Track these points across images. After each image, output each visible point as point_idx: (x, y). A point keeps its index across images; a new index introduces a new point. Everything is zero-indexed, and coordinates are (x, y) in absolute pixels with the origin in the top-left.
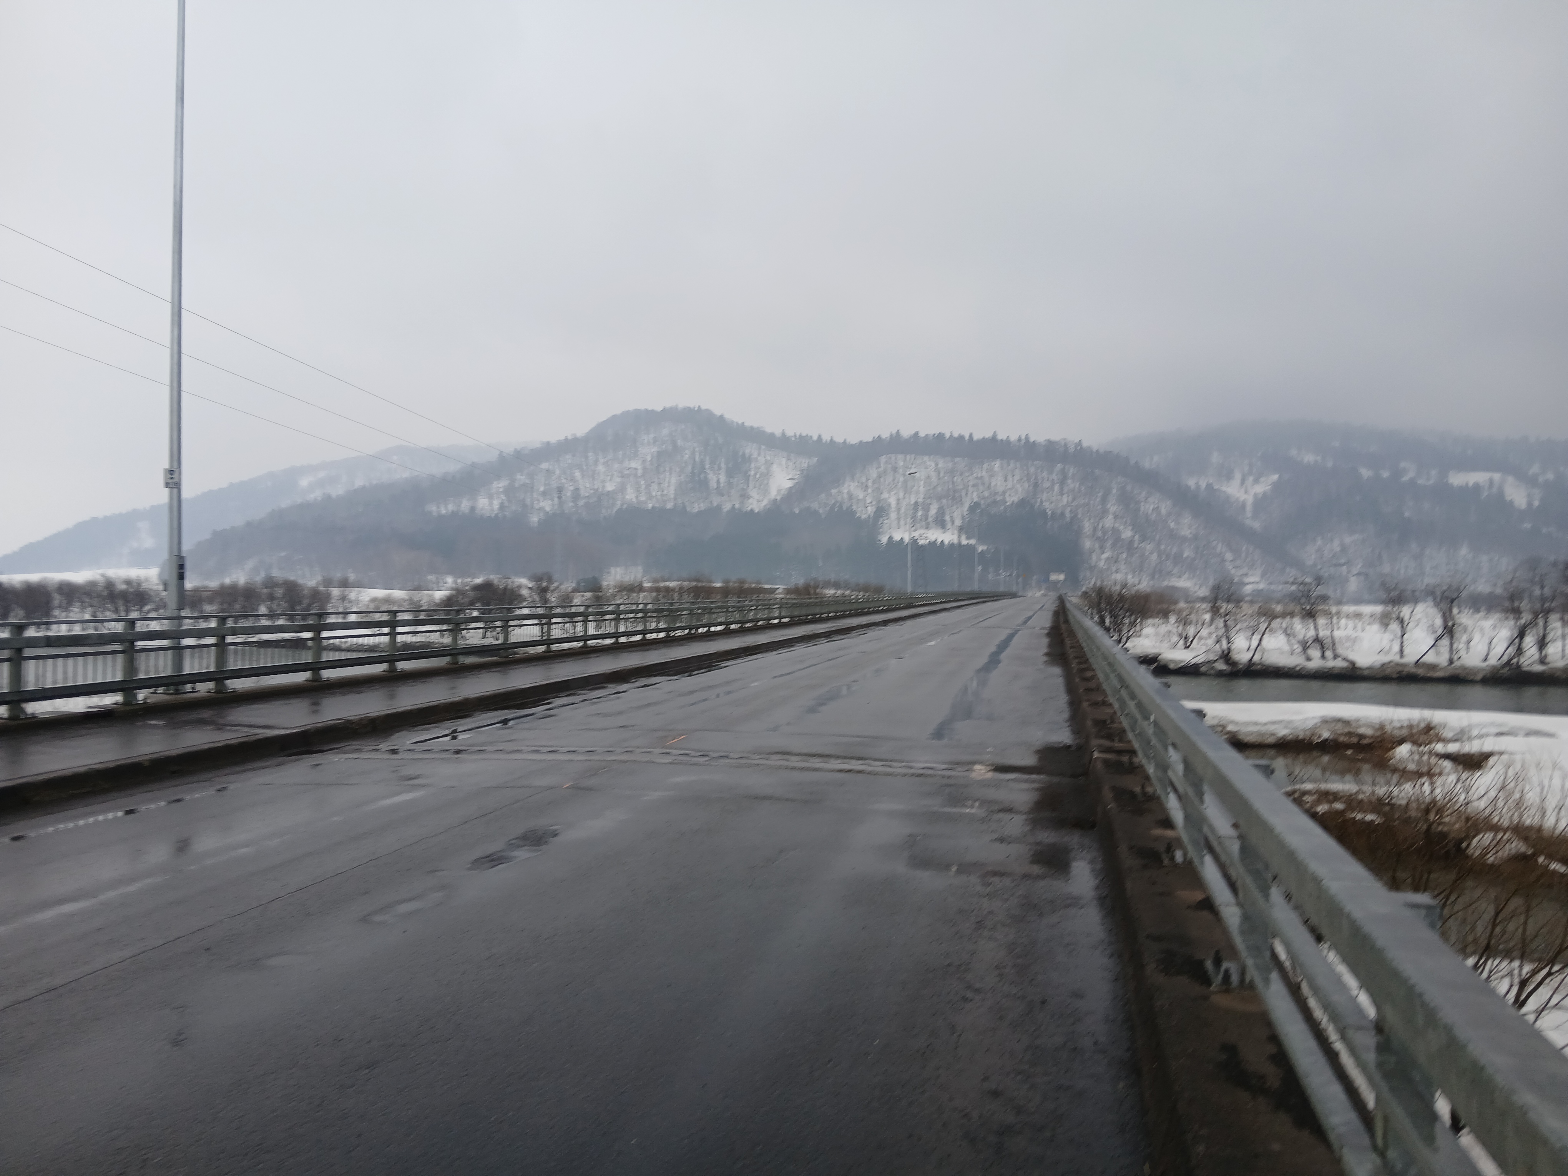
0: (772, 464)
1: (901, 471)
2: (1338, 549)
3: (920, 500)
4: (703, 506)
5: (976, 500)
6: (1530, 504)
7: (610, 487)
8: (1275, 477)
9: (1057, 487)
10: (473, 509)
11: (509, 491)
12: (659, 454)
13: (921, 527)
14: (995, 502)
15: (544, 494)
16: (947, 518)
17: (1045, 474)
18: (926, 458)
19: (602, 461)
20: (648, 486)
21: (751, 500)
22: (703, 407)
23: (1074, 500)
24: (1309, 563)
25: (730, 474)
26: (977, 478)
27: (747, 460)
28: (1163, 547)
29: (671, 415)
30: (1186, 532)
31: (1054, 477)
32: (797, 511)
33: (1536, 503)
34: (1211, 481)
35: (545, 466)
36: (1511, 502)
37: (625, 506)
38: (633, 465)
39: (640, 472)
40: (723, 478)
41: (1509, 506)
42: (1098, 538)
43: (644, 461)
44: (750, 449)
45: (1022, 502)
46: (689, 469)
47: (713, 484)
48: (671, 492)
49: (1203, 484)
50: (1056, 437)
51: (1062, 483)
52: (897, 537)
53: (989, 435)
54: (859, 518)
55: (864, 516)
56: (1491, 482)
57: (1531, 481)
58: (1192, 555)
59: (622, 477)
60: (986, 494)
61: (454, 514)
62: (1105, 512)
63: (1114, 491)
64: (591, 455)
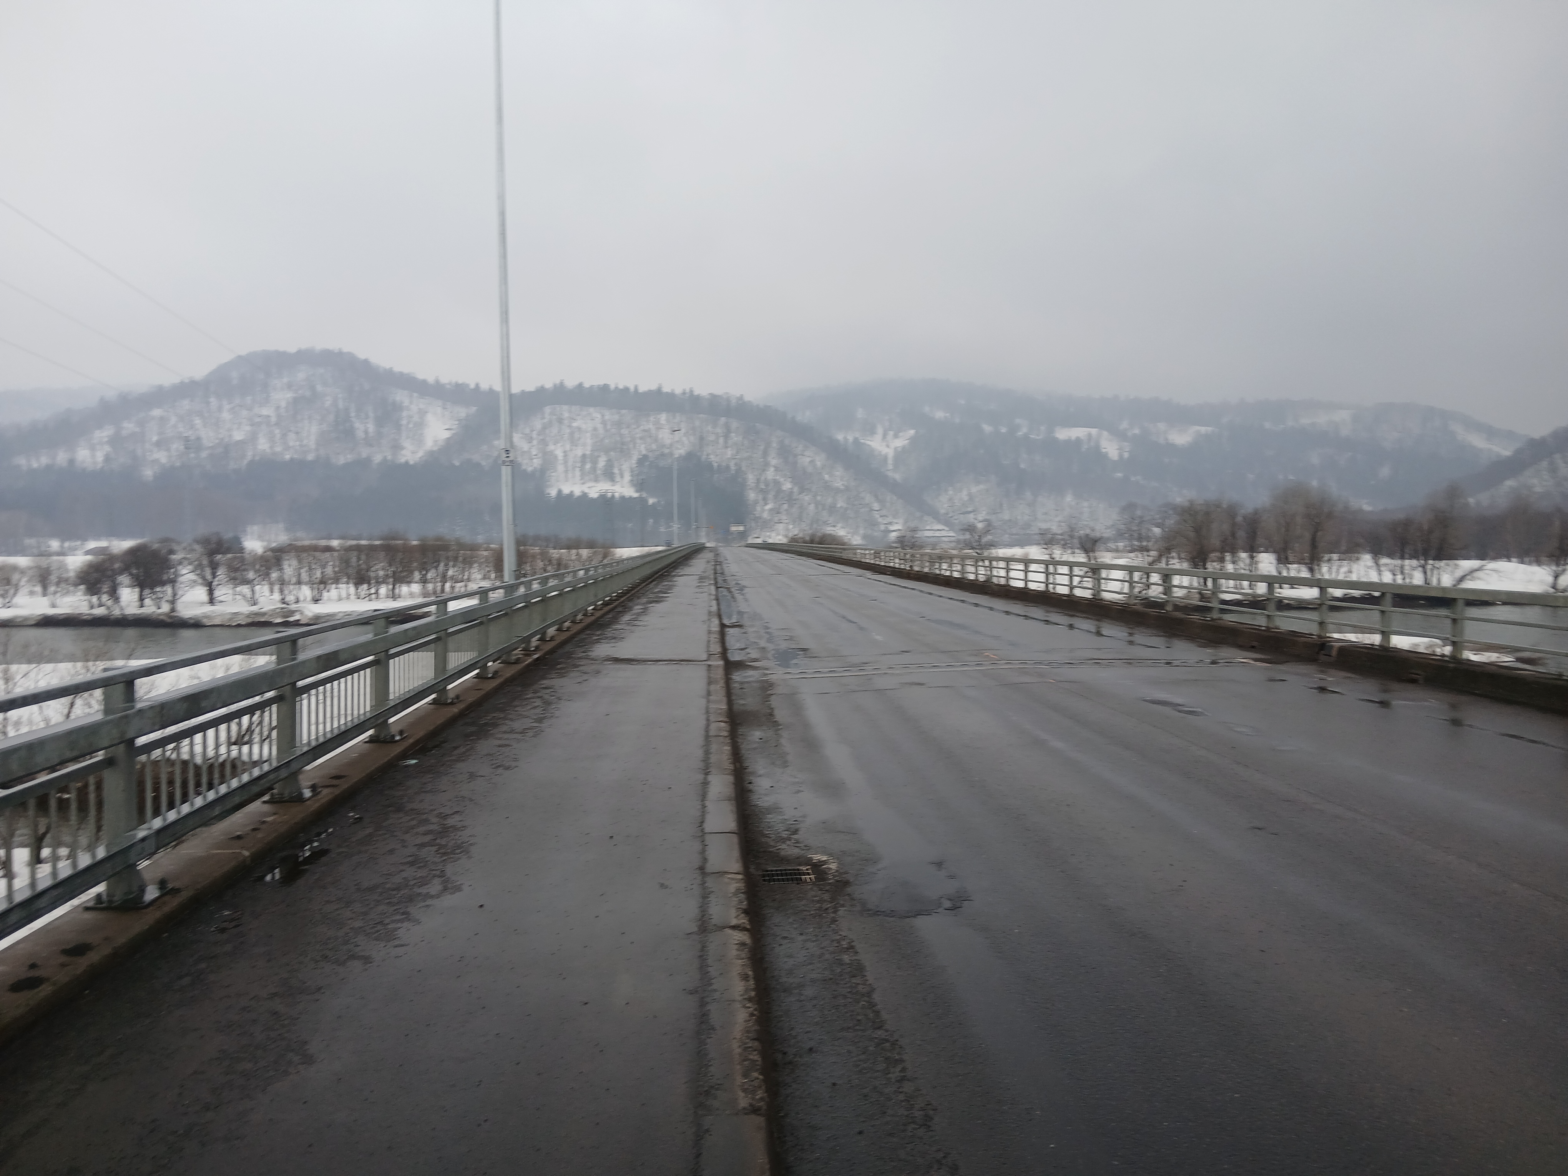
0: (426, 412)
1: (566, 422)
2: (966, 498)
3: (588, 453)
4: (350, 457)
5: (644, 452)
6: (1121, 456)
7: (238, 436)
8: (912, 432)
9: (721, 440)
10: (71, 462)
11: (115, 441)
12: (296, 401)
13: (590, 480)
14: (663, 455)
15: (158, 444)
16: (616, 471)
17: (709, 428)
18: (591, 410)
19: (227, 407)
20: (284, 436)
21: (403, 452)
22: (345, 350)
23: (738, 453)
24: (943, 511)
25: (380, 422)
26: (644, 431)
27: (398, 408)
28: (819, 498)
29: (305, 357)
30: (839, 484)
31: (719, 430)
32: (457, 463)
33: (1126, 455)
34: (857, 436)
35: (157, 412)
36: (1107, 453)
37: (257, 458)
38: (265, 412)
39: (274, 420)
40: (371, 428)
41: (1105, 456)
42: (762, 491)
43: (278, 408)
44: (401, 396)
45: (690, 456)
46: (331, 418)
47: (360, 434)
48: (312, 443)
49: (850, 438)
50: (718, 391)
51: (726, 437)
52: (566, 490)
53: (654, 387)
54: (525, 470)
55: (530, 469)
56: (1090, 435)
57: (1120, 436)
58: (845, 505)
59: (252, 425)
60: (654, 447)
61: (49, 468)
62: (767, 465)
63: (774, 445)
64: (213, 400)
